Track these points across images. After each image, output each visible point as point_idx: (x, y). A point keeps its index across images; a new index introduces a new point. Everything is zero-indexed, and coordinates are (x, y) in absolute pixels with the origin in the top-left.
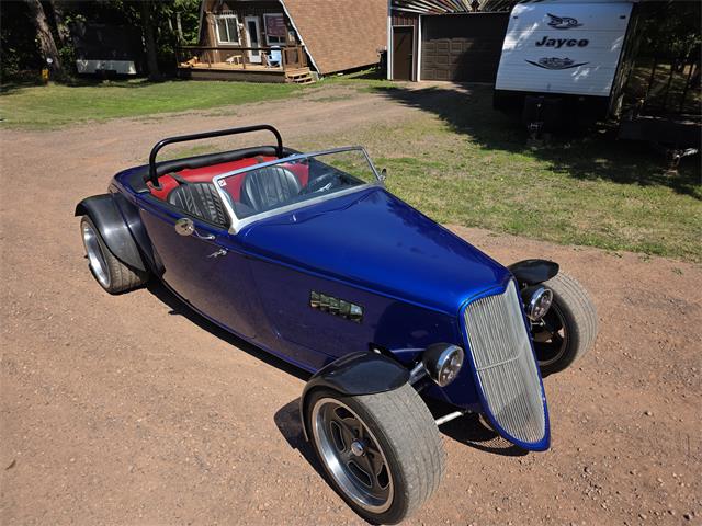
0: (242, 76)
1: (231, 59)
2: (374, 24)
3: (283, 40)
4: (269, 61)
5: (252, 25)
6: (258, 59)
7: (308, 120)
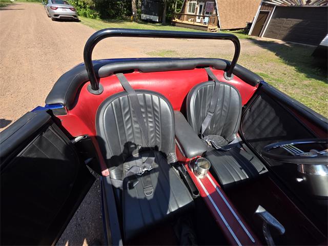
0: (192, 26)
1: (190, 20)
2: (249, 11)
3: (211, 14)
4: (203, 21)
5: (201, 7)
6: (199, 21)
7: (215, 46)
